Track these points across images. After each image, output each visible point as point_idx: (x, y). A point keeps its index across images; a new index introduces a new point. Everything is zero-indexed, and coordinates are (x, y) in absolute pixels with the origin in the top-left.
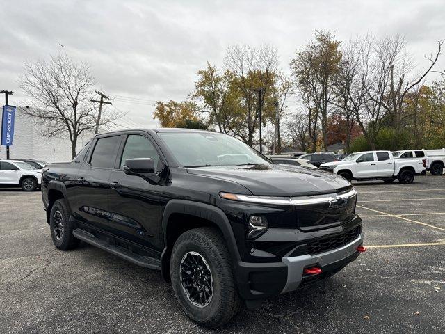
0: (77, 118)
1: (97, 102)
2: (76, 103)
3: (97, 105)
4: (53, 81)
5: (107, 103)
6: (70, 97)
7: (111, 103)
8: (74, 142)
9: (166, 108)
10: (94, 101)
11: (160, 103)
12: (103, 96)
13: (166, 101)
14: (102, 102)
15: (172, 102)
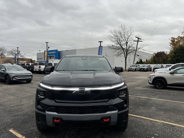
0: (128, 48)
1: (136, 41)
2: (127, 43)
3: (136, 43)
4: (119, 35)
5: (140, 41)
6: (125, 40)
7: (142, 41)
8: (126, 58)
9: (176, 40)
10: (135, 41)
11: (173, 38)
12: (138, 38)
13: (176, 37)
14: (138, 41)
15: (179, 37)
